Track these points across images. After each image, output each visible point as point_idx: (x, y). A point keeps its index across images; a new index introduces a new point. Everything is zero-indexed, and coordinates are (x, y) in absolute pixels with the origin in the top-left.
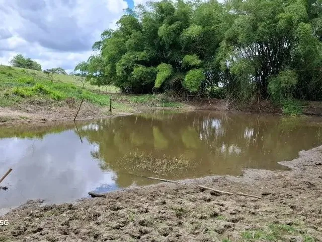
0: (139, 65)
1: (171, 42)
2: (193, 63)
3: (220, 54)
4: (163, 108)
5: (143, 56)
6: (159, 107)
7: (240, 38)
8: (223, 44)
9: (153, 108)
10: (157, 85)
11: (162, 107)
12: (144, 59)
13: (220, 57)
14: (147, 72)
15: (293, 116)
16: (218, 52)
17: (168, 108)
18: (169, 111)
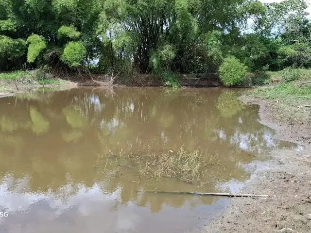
0: (3, 36)
1: (42, 11)
2: (71, 36)
3: (100, 26)
4: (42, 86)
5: (8, 25)
6: (37, 85)
7: (120, 10)
8: (103, 15)
9: (29, 86)
10: (30, 59)
11: (42, 84)
12: (10, 29)
13: (100, 30)
14: (14, 45)
15: (175, 88)
16: (97, 25)
17: (47, 86)
18: (49, 88)
